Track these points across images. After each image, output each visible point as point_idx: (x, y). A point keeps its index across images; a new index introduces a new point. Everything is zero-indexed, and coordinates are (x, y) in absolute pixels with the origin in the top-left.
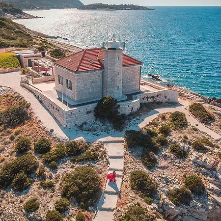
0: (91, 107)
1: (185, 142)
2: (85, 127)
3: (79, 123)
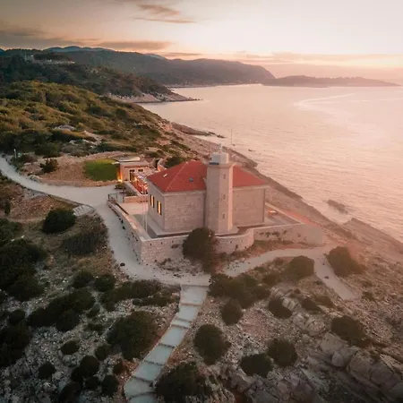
0: (179, 240)
1: (292, 296)
2: (167, 264)
3: (161, 258)
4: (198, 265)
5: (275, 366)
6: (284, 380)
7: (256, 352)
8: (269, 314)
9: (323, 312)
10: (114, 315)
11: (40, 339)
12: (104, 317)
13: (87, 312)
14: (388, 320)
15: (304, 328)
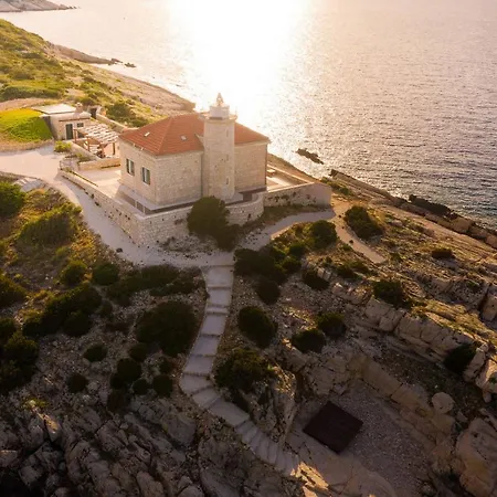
1: (325, 266)
2: (172, 245)
3: (163, 238)
4: (210, 242)
5: (328, 339)
6: (339, 353)
7: (307, 328)
8: (306, 288)
9: (361, 279)
10: (132, 310)
11: (50, 350)
12: (121, 313)
13: (98, 311)
14: (419, 278)
15: (345, 297)
